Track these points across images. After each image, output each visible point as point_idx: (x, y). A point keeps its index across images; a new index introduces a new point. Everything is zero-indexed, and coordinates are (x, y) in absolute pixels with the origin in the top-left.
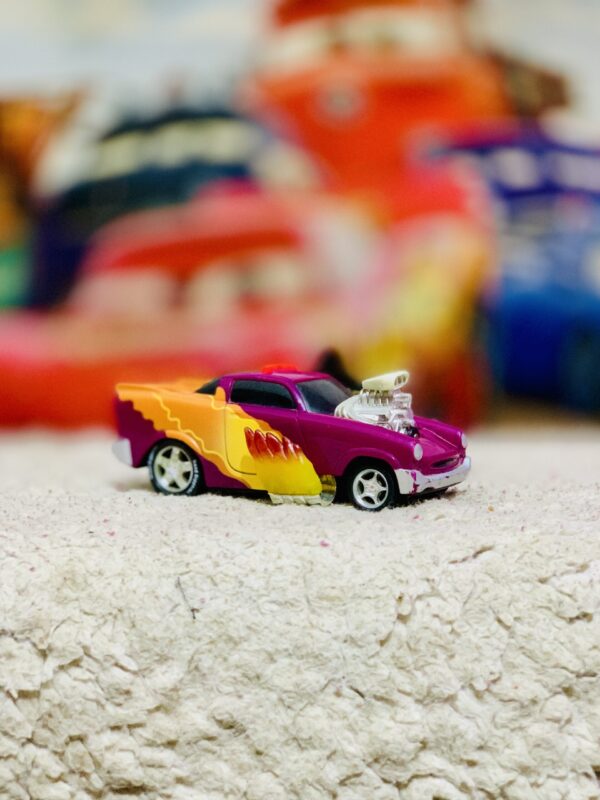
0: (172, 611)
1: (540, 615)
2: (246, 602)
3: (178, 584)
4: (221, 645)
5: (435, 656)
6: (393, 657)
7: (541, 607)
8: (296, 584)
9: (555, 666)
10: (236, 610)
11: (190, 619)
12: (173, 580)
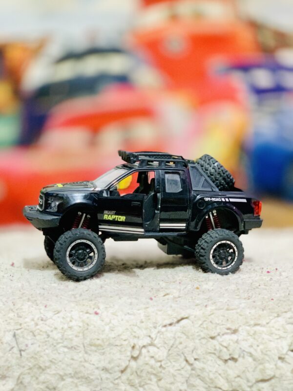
0: (10, 350)
1: (209, 357)
2: (50, 346)
3: (14, 336)
4: (35, 370)
5: (150, 380)
6: (128, 379)
7: (210, 353)
8: (79, 336)
9: (216, 387)
10: (44, 351)
11: (19, 356)
12: (12, 333)
